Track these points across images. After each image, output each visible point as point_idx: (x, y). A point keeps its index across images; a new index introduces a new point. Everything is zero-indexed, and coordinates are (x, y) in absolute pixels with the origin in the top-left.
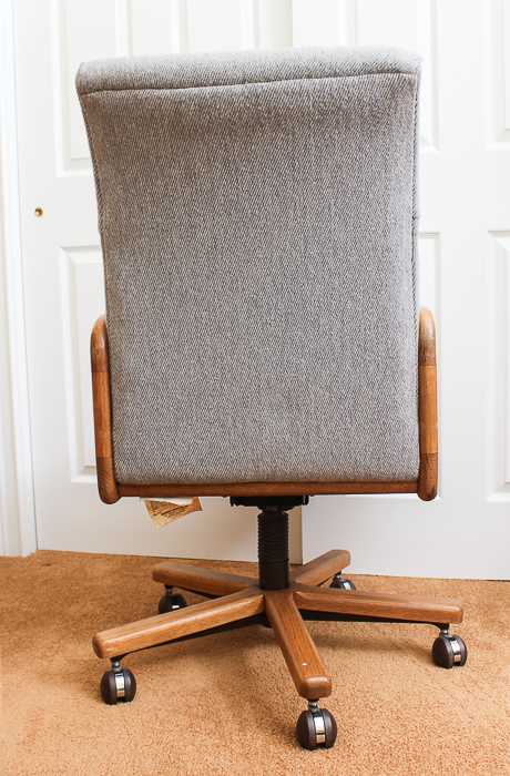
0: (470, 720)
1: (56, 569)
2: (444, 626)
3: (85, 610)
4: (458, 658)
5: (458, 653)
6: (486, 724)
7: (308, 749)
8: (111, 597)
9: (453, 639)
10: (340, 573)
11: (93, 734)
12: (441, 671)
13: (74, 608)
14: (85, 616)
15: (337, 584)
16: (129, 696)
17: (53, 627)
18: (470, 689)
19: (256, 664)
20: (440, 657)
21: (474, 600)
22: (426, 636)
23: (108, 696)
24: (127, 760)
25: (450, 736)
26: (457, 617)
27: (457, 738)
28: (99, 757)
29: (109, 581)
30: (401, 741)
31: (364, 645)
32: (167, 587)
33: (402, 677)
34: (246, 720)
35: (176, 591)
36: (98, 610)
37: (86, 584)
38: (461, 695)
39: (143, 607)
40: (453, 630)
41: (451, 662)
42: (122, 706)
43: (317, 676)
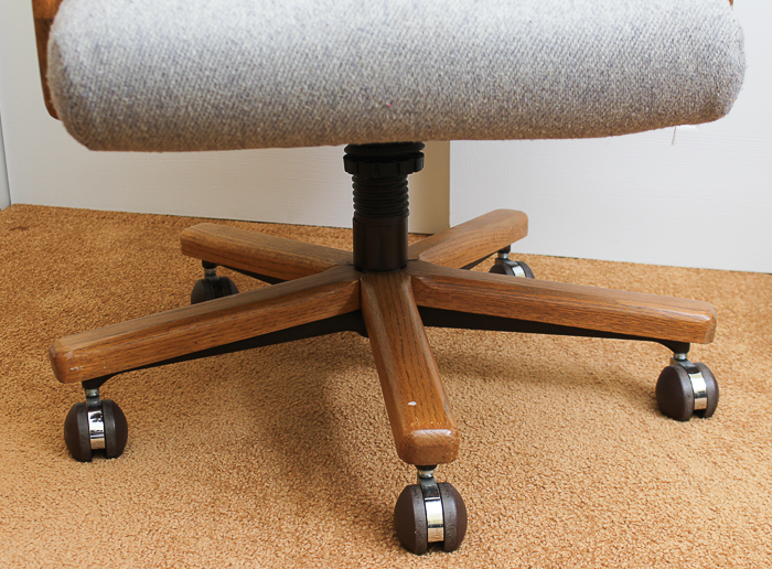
0: (711, 515)
1: (35, 235)
2: (679, 347)
3: (69, 303)
4: (701, 403)
5: (702, 395)
6: (740, 523)
7: (413, 552)
8: (118, 282)
9: (695, 370)
10: (507, 250)
11: (40, 513)
12: (669, 426)
13: (51, 298)
14: (68, 311)
15: (501, 267)
16: (115, 446)
17: (9, 329)
18: (719, 459)
19: (344, 400)
20: (670, 400)
21: (741, 305)
22: (648, 362)
23: (79, 448)
24: (91, 559)
25: (672, 542)
26: (704, 332)
27: (684, 547)
28: (43, 553)
29: (118, 257)
30: (583, 546)
31: (538, 376)
32: (207, 265)
33: (599, 432)
34: (310, 496)
35: (220, 272)
36: (92, 302)
37: (79, 260)
38: (700, 469)
39: (167, 298)
40: (696, 354)
41: (689, 409)
42: (101, 464)
43: (432, 427)
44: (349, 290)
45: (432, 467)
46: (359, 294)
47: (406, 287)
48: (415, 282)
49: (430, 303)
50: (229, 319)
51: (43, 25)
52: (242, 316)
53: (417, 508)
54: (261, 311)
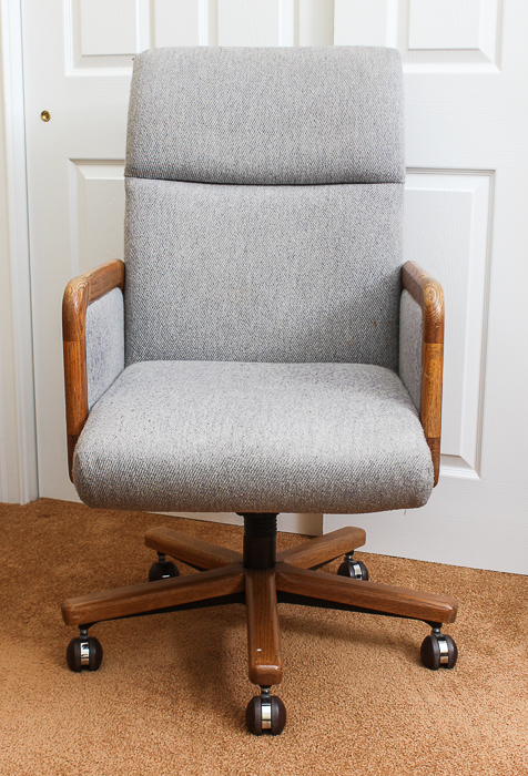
0: (430, 724)
1: (54, 522)
2: (436, 625)
3: (73, 571)
4: (444, 659)
5: (447, 654)
6: (445, 730)
7: (254, 733)
8: (105, 559)
9: (443, 639)
11: (50, 699)
12: (424, 672)
13: (62, 568)
14: (72, 577)
15: (345, 570)
16: (95, 664)
17: (36, 587)
18: (446, 694)
19: (233, 645)
20: (427, 657)
22: (418, 632)
23: (74, 664)
24: (77, 726)
25: (402, 738)
26: (451, 616)
27: (407, 741)
28: (52, 721)
29: (106, 541)
30: (350, 737)
31: (356, 637)
32: (159, 554)
33: (381, 673)
34: (203, 700)
35: (168, 558)
36: (87, 572)
37: (81, 542)
38: (433, 698)
39: (135, 572)
40: (445, 629)
41: (437, 663)
42: (88, 675)
43: (267, 664)
44: (238, 579)
45: (269, 687)
46: (244, 582)
47: (272, 580)
48: (278, 577)
49: (287, 589)
50: (165, 593)
51: (72, 439)
52: (173, 592)
53: (257, 709)
54: (185, 589)
